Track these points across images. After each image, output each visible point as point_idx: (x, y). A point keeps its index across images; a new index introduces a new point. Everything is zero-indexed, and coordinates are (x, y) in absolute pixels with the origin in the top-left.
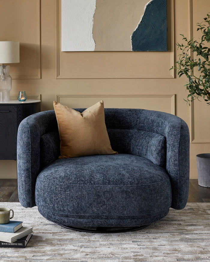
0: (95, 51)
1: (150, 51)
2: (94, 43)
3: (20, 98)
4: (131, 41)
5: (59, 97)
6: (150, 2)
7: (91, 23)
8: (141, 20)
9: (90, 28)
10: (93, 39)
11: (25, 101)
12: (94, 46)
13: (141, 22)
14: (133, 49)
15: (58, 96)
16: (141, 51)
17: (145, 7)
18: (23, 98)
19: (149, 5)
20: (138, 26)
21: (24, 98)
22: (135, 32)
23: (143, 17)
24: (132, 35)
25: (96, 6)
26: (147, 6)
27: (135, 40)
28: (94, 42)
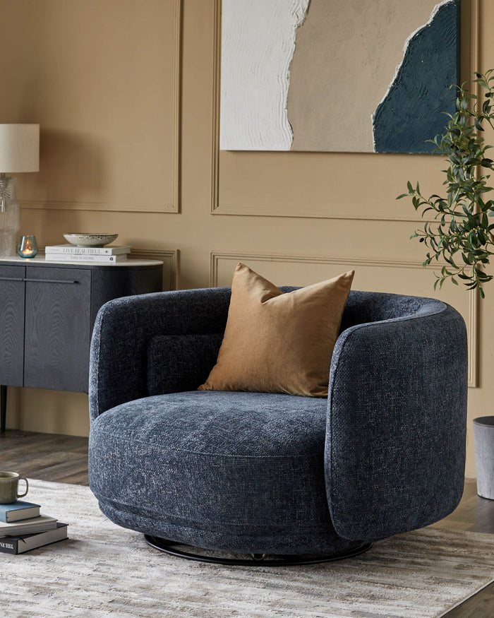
0: (292, 150)
1: (416, 154)
2: (290, 132)
3: (21, 250)
4: (373, 127)
5: (216, 257)
6: (416, 31)
7: (284, 84)
8: (395, 78)
9: (282, 95)
10: (287, 122)
11: (32, 257)
12: (288, 137)
13: (396, 80)
14: (377, 147)
15: (214, 256)
16: (396, 154)
17: (406, 45)
18: (28, 252)
19: (415, 38)
20: (388, 90)
21: (31, 252)
22: (381, 106)
23: (400, 70)
24: (374, 114)
25: (295, 43)
26: (411, 42)
27: (381, 125)
28: (289, 128)
